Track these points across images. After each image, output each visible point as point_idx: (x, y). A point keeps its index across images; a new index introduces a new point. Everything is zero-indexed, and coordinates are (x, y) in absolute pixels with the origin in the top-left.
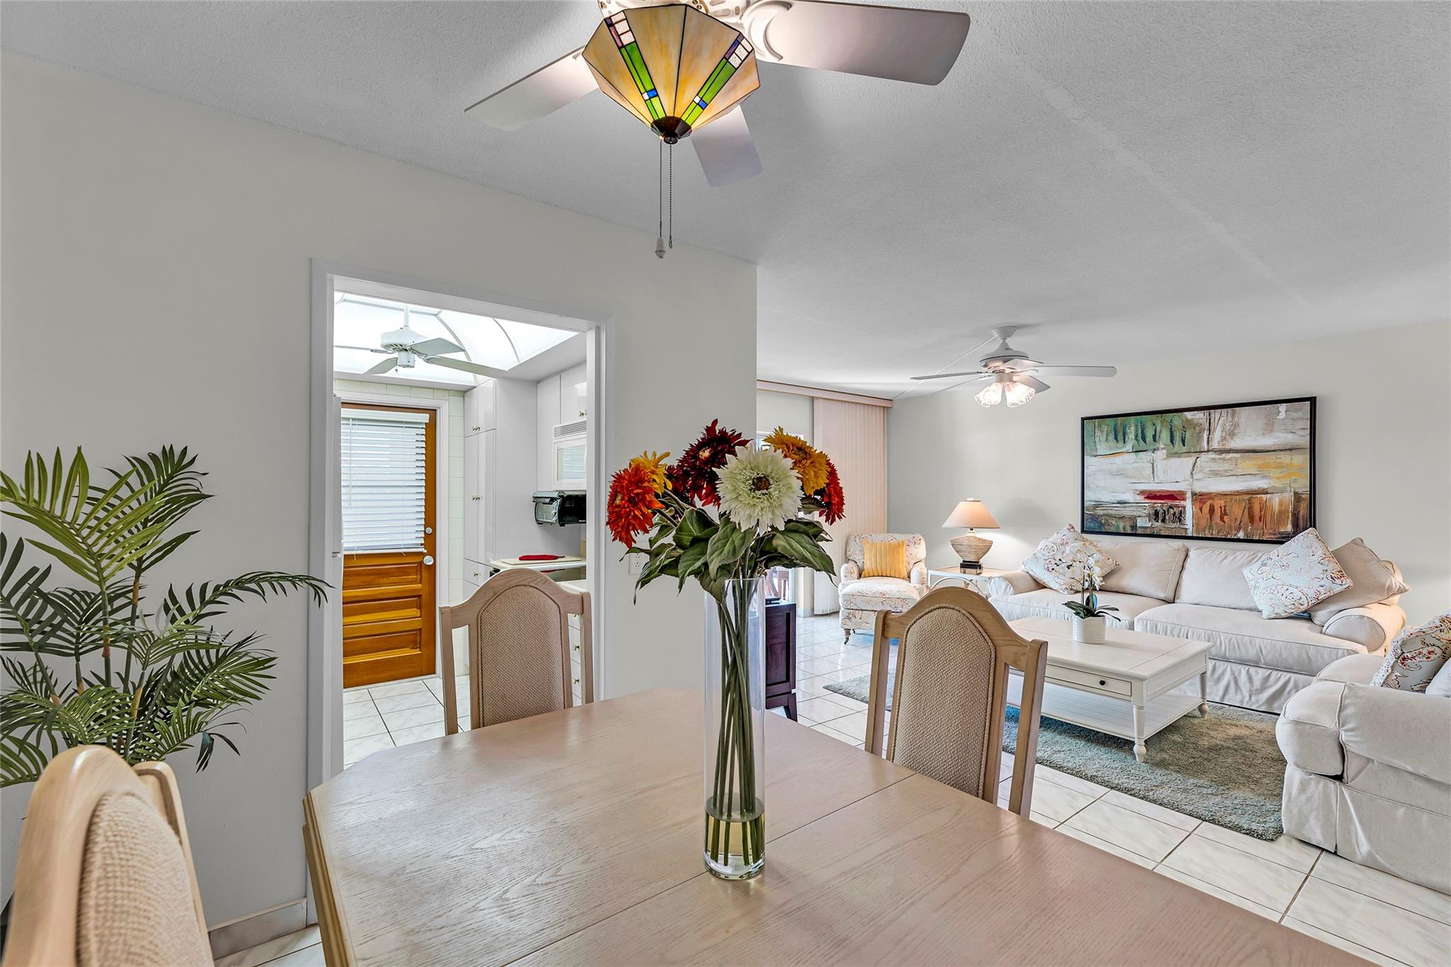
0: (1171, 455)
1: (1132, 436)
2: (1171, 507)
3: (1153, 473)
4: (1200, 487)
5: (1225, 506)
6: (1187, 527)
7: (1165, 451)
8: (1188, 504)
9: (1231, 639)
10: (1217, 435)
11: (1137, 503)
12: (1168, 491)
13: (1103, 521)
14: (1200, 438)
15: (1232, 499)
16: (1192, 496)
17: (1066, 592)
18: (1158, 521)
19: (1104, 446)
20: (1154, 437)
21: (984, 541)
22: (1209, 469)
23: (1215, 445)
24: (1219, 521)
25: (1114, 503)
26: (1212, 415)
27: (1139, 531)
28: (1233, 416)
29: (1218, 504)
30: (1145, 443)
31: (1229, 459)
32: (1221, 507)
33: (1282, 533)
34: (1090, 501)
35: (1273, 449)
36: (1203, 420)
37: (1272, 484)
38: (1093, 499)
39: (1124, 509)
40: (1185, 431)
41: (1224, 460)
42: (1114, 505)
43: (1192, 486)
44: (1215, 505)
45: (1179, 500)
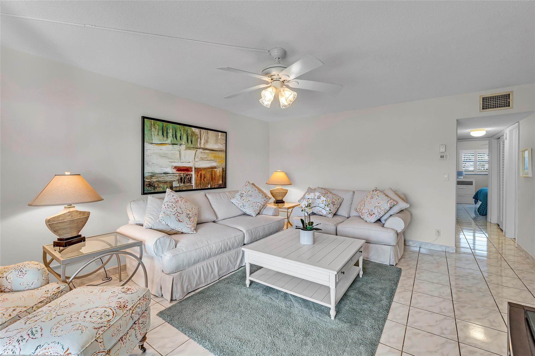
0: (187, 148)
1: (170, 135)
2: (187, 175)
3: (180, 157)
4: (197, 166)
5: (205, 174)
6: (193, 185)
7: (185, 146)
8: (193, 173)
10: (203, 141)
11: (173, 173)
12: (186, 167)
13: (156, 185)
14: (197, 141)
15: (207, 171)
16: (195, 170)
18: (182, 183)
19: (157, 139)
20: (181, 137)
22: (200, 157)
23: (202, 146)
24: (203, 180)
25: (161, 174)
26: (201, 131)
27: (174, 189)
28: (207, 134)
30: (177, 140)
31: (206, 153)
32: (204, 175)
33: (219, 184)
34: (148, 173)
35: (217, 150)
36: (198, 133)
37: (217, 164)
38: (150, 172)
39: (167, 177)
40: (192, 137)
41: (205, 153)
42: (162, 175)
43: (195, 165)
44: (202, 173)
45: (190, 171)
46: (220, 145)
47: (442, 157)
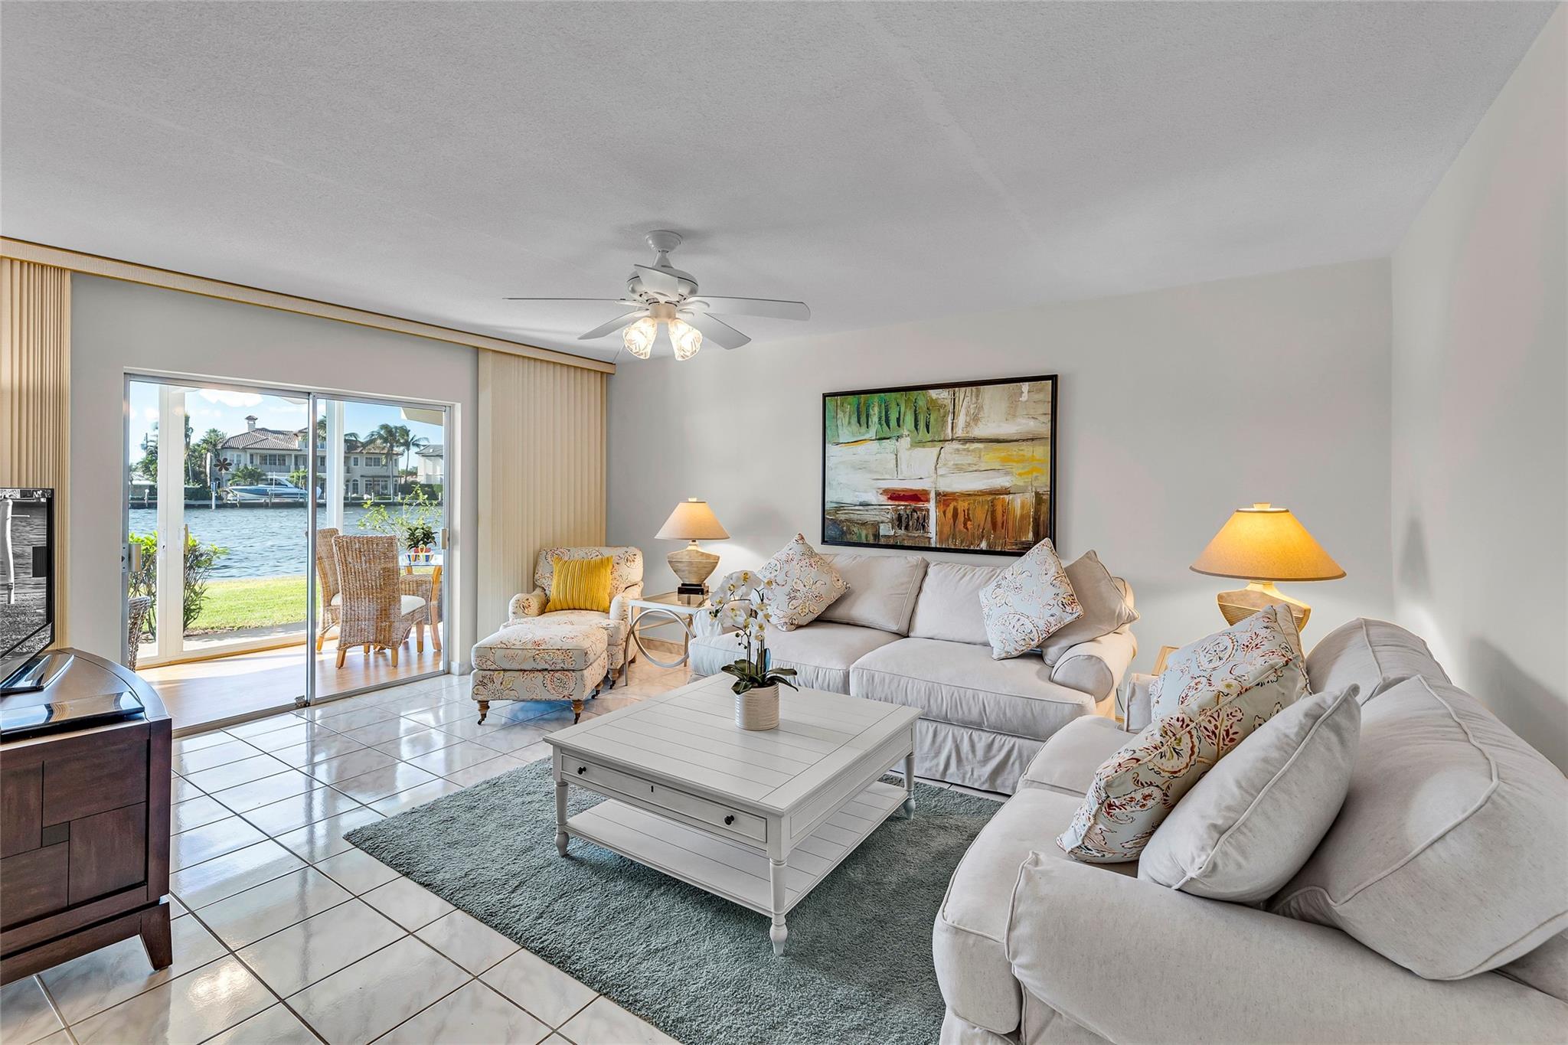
0: (918, 444)
1: (875, 419)
2: (914, 510)
3: (897, 467)
4: (944, 488)
5: (968, 510)
6: (930, 535)
7: (909, 439)
8: (931, 506)
9: (953, 694)
10: (962, 419)
11: (879, 505)
12: (911, 490)
13: (845, 528)
14: (944, 422)
15: (975, 500)
16: (936, 497)
17: (784, 629)
18: (901, 529)
19: (847, 433)
20: (898, 420)
21: (708, 556)
22: (952, 462)
23: (960, 432)
24: (962, 527)
25: (856, 505)
26: (957, 395)
27: (882, 541)
28: (977, 396)
29: (962, 505)
30: (889, 428)
31: (974, 451)
32: (964, 511)
33: (1023, 543)
34: (833, 502)
35: (1015, 438)
36: (948, 402)
37: (1015, 482)
38: (835, 500)
39: (867, 513)
40: (929, 415)
41: (969, 451)
42: (857, 508)
43: (935, 484)
44: (959, 507)
45: (922, 501)
46: (1024, 421)
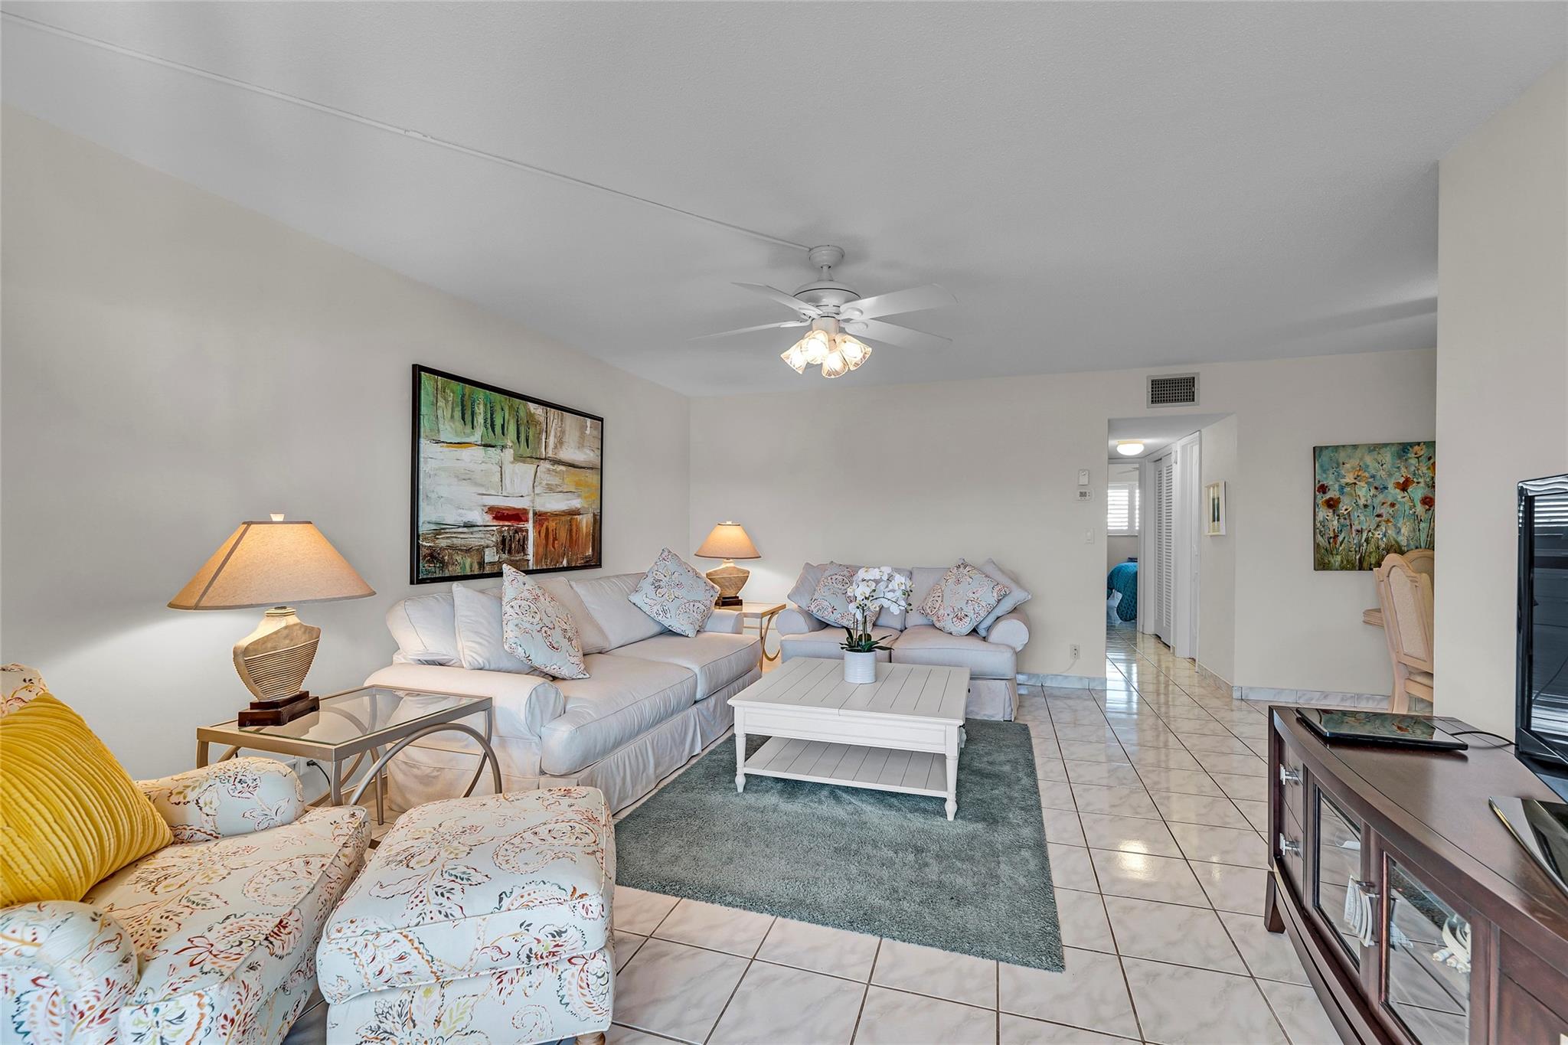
0: (519, 458)
1: (480, 419)
2: (516, 532)
3: (501, 481)
4: (539, 508)
5: (556, 529)
6: (526, 558)
7: (512, 450)
8: (530, 526)
10: (552, 440)
11: (485, 526)
12: (514, 509)
13: (446, 558)
14: (541, 440)
15: (560, 520)
16: (533, 517)
18: (504, 553)
19: (449, 428)
20: (503, 427)
22: (545, 482)
23: (550, 454)
24: (551, 546)
25: (459, 527)
26: (549, 414)
27: (487, 570)
28: (562, 421)
29: (552, 525)
30: (495, 435)
31: (559, 472)
32: (553, 530)
33: (586, 557)
34: (429, 523)
35: (583, 465)
36: (542, 419)
37: (583, 504)
38: (434, 520)
39: (472, 536)
40: (529, 429)
41: (556, 472)
42: (460, 530)
43: (533, 503)
44: (550, 527)
45: (523, 521)
46: (588, 452)
47: (1083, 494)
